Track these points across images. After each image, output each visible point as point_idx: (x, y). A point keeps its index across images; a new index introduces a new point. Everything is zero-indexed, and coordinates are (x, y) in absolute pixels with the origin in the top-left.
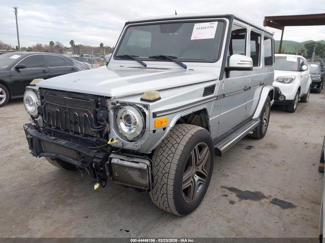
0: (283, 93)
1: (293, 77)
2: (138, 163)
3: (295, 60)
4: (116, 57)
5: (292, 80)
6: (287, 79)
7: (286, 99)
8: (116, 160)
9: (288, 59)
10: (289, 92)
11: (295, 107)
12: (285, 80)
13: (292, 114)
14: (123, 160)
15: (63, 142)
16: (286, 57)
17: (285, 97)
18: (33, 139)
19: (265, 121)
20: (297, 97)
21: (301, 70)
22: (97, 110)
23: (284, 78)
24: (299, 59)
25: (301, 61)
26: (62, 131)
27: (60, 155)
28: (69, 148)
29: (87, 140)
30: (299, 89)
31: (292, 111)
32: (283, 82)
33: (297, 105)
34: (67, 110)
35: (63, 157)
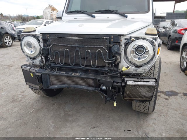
2: (148, 82)
4: (67, 12)
8: (130, 82)
14: (137, 81)
15: (78, 75)
18: (43, 75)
22: (111, 45)
26: (72, 66)
27: (71, 85)
28: (86, 78)
29: (98, 70)
34: (78, 49)
35: (75, 86)
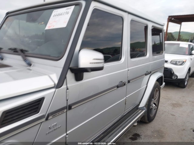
0: (176, 73)
1: (184, 60)
3: (187, 46)
5: (183, 63)
6: (179, 62)
7: (178, 78)
9: (181, 46)
10: (180, 72)
11: (186, 84)
12: (177, 63)
13: (183, 89)
16: (179, 44)
17: (177, 77)
19: (154, 105)
20: (188, 75)
21: (191, 54)
23: (177, 61)
24: (189, 45)
25: (191, 46)
30: (189, 69)
31: (184, 87)
32: (176, 64)
33: (188, 82)
